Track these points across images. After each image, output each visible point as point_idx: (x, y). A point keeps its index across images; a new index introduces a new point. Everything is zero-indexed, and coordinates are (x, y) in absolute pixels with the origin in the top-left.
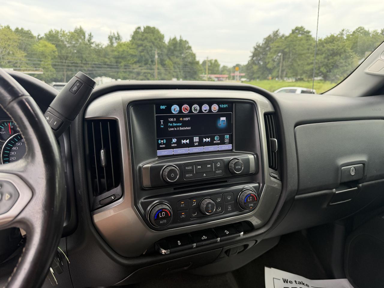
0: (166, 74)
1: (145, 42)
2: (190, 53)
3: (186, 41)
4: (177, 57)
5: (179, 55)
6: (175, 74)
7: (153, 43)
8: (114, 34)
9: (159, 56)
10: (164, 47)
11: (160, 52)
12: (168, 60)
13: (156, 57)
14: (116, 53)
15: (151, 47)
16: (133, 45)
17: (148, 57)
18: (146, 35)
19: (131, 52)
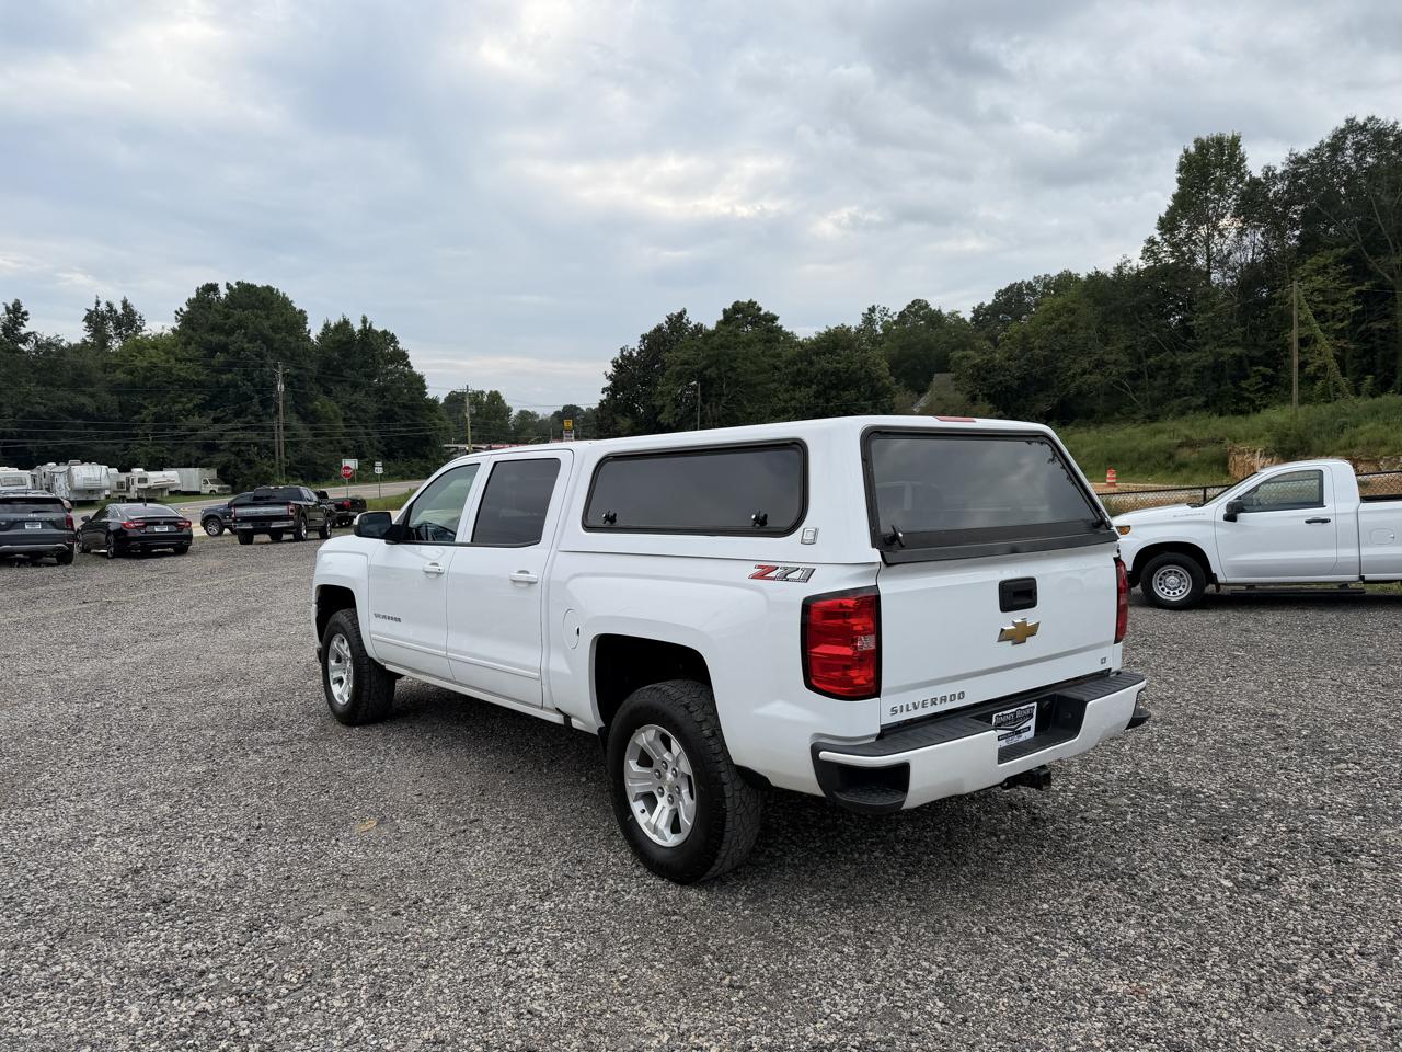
0: (315, 445)
1: (238, 336)
2: (402, 373)
3: (385, 333)
4: (355, 386)
5: (363, 380)
6: (349, 443)
7: (267, 341)
8: (109, 305)
9: (288, 385)
10: (307, 353)
11: (295, 372)
12: (323, 397)
13: (281, 387)
14: (120, 375)
15: (259, 355)
16: (189, 348)
17: (247, 387)
18: (238, 313)
19: (182, 370)
